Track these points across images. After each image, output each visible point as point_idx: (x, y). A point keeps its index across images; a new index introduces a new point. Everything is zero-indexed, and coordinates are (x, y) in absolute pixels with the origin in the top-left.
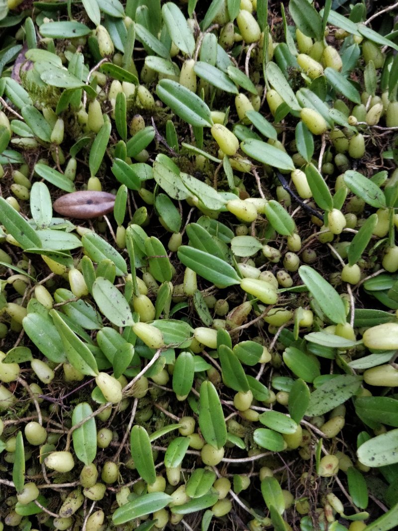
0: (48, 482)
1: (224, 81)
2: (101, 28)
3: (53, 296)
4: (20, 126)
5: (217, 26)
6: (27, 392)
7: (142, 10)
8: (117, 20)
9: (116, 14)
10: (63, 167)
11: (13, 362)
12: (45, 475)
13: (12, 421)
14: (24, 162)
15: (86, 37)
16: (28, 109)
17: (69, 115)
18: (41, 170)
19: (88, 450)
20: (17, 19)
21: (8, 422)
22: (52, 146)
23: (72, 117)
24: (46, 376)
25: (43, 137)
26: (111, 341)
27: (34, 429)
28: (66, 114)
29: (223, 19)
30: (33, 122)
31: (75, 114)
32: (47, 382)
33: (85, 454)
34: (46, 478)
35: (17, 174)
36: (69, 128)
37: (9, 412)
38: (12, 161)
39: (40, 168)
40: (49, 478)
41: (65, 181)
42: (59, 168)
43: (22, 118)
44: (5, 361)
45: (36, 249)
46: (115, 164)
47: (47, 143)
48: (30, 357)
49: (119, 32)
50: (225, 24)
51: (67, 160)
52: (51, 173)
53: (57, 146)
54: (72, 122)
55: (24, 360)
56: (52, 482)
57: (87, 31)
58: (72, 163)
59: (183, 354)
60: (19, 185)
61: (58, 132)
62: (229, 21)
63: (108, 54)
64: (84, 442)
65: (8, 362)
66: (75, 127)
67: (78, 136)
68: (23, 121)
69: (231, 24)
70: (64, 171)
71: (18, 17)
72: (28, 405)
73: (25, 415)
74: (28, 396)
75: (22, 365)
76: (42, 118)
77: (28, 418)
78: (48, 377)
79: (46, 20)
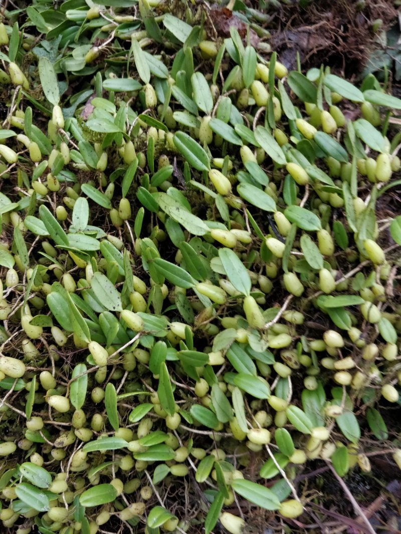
0: (51, 419)
1: (231, 135)
2: (149, 87)
3: (76, 284)
4: (75, 154)
5: (234, 91)
6: (47, 350)
7: (182, 74)
8: (163, 80)
9: (162, 76)
10: (104, 189)
11: (38, 325)
12: (50, 413)
13: (32, 368)
14: (77, 181)
15: (138, 91)
16: (83, 143)
17: (112, 150)
18: (86, 189)
19: (79, 399)
20: (92, 70)
21: (29, 368)
22: (97, 172)
23: (115, 152)
24: (60, 340)
25: (92, 165)
26: (109, 322)
27: (46, 377)
28: (110, 149)
29: (239, 86)
30: (86, 153)
31: (117, 149)
32: (61, 344)
33: (77, 401)
34: (50, 416)
35: (70, 190)
36: (112, 160)
37: (32, 362)
38: (68, 180)
39: (86, 188)
40: (53, 416)
41: (104, 199)
42: (101, 190)
43: (78, 149)
44: (32, 323)
45: (65, 246)
46: (139, 191)
47: (94, 169)
48: (51, 325)
49: (163, 89)
50: (241, 90)
51: (108, 184)
52: (93, 191)
53: (101, 172)
54: (114, 155)
55: (46, 326)
56: (54, 420)
57: (139, 86)
58: (111, 187)
59: (160, 342)
60: (69, 198)
61: (102, 162)
62: (245, 87)
63: (151, 106)
64: (77, 391)
65: (34, 325)
66: (116, 160)
67: (117, 167)
68: (79, 151)
69: (247, 90)
70: (104, 191)
71: (94, 68)
72: (46, 359)
73: (42, 366)
74: (48, 353)
75: (44, 329)
76: (93, 151)
77: (44, 369)
78: (62, 341)
79: (112, 74)
